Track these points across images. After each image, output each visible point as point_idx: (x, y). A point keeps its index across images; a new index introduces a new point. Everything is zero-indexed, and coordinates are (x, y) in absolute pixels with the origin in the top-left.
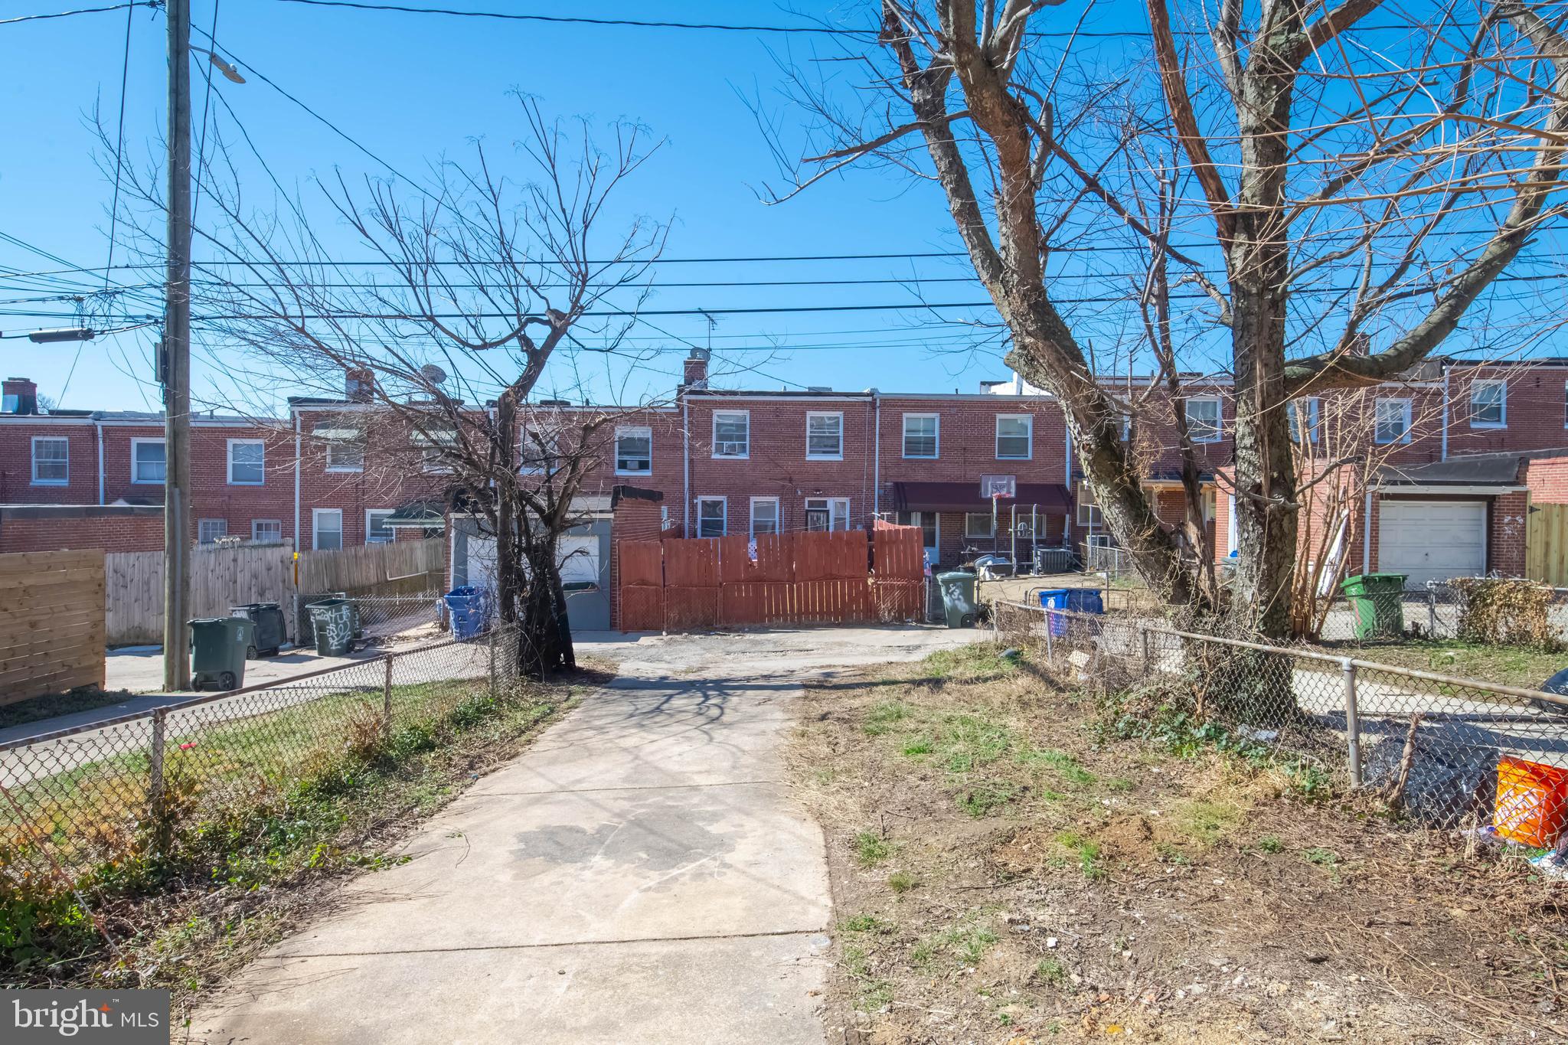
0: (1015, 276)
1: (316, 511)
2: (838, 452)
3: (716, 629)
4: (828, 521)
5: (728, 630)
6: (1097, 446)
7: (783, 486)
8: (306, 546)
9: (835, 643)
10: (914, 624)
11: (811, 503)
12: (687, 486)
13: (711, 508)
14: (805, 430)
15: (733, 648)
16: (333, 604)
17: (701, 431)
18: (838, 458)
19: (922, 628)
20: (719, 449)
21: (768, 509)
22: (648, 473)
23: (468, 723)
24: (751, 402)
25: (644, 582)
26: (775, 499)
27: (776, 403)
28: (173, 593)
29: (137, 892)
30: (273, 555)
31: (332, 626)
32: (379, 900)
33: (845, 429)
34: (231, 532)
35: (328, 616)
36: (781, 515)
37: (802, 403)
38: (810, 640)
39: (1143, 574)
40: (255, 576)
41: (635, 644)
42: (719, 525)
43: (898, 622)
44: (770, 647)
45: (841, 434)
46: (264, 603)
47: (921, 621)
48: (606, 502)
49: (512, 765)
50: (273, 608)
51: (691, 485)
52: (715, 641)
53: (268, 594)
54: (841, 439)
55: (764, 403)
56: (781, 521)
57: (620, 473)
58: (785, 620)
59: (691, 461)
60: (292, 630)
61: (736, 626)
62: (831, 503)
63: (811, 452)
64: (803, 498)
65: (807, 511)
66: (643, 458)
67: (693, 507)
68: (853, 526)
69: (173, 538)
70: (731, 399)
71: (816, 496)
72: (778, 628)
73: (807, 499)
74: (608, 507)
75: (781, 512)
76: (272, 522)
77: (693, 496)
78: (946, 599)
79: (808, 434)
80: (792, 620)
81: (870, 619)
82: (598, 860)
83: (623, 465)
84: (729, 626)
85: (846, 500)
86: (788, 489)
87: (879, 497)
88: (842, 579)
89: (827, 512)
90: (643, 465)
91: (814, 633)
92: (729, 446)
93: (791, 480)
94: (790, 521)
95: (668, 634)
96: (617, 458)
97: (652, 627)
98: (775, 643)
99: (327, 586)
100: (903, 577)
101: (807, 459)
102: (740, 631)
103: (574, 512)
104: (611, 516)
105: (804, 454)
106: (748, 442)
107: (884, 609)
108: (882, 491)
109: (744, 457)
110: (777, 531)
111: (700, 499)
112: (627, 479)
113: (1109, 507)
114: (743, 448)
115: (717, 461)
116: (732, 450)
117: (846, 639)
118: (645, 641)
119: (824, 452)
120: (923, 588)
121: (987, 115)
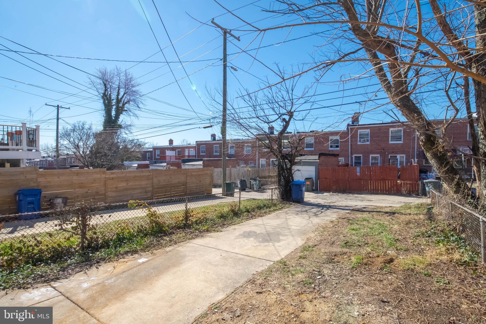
0: (394, 89)
1: (261, 159)
2: (401, 140)
3: (347, 192)
4: (397, 162)
5: (350, 193)
6: (425, 140)
7: (381, 151)
8: (259, 167)
9: (382, 199)
10: (415, 196)
11: (391, 157)
12: (350, 152)
13: (358, 158)
14: (389, 134)
15: (349, 198)
16: (255, 180)
17: (354, 136)
18: (401, 142)
19: (417, 197)
20: (360, 141)
21: (375, 158)
22: (338, 149)
23: (261, 208)
24: (369, 127)
25: (326, 178)
26: (379, 155)
27: (379, 127)
28: (223, 176)
29: (179, 228)
30: (246, 169)
31: (255, 185)
32: (210, 237)
33: (404, 133)
34: (245, 164)
35: (254, 183)
36: (380, 160)
37: (388, 126)
38: (374, 198)
39: (446, 183)
40: (242, 173)
41: (322, 195)
42: (360, 163)
43: (409, 194)
44: (360, 199)
45: (402, 134)
46: (243, 179)
47: (418, 195)
48: (317, 157)
49: (260, 218)
50: (244, 180)
51: (351, 152)
52: (345, 196)
53: (245, 177)
54: (402, 136)
55: (375, 127)
56: (380, 162)
57: (330, 149)
58: (369, 191)
59: (351, 145)
60: (248, 185)
61: (353, 192)
62: (398, 156)
63: (391, 141)
64: (388, 155)
65: (390, 159)
66: (337, 145)
67: (352, 158)
68: (406, 164)
69: (223, 165)
70: (364, 127)
71: (393, 154)
72: (366, 193)
73: (389, 155)
74: (318, 159)
75: (380, 159)
76: (252, 162)
77: (352, 155)
78: (427, 188)
79: (390, 135)
80: (371, 191)
81: (398, 192)
82: (252, 239)
83: (331, 147)
84: (350, 192)
85: (404, 155)
86: (383, 152)
87: (417, 154)
88: (388, 180)
89: (397, 159)
90: (337, 147)
91: (377, 196)
92: (363, 140)
93: (384, 150)
94: (383, 162)
95: (332, 193)
96: (330, 145)
97: (328, 191)
98: (362, 198)
99: (256, 176)
100: (410, 180)
101: (390, 143)
102: (353, 193)
103: (297, 160)
104: (318, 161)
105: (389, 141)
106: (369, 139)
107: (403, 190)
108: (418, 153)
109: (368, 143)
110: (379, 165)
111: (354, 156)
112: (332, 150)
113: (431, 160)
114: (368, 141)
115: (359, 145)
116: (364, 141)
117: (386, 199)
118: (325, 194)
119: (396, 141)
120: (418, 185)
121: (370, 46)
